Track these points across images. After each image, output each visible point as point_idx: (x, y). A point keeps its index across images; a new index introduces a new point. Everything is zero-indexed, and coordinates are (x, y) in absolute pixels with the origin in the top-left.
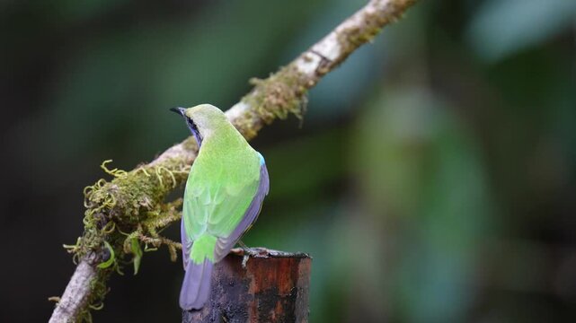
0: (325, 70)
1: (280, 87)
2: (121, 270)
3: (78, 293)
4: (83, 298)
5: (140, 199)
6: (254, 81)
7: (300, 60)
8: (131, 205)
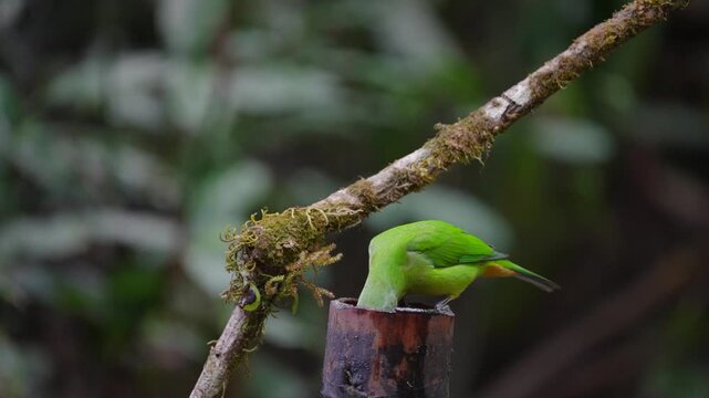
0: (512, 116)
1: (462, 131)
3: (231, 337)
5: (284, 241)
6: (439, 126)
7: (489, 105)
8: (274, 248)
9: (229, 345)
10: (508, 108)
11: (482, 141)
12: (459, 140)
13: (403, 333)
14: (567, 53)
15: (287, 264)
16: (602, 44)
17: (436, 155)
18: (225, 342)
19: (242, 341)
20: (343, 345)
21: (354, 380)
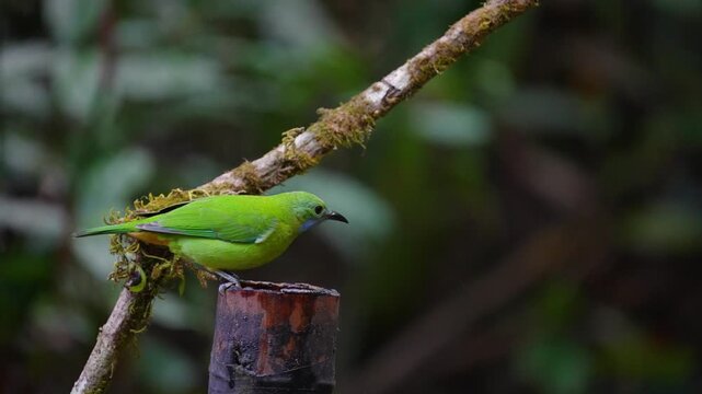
0: (392, 100)
1: (344, 116)
3: (119, 318)
6: (321, 110)
7: (370, 90)
10: (388, 92)
11: (363, 124)
12: (340, 124)
13: (291, 313)
14: (444, 39)
16: (476, 30)
17: (318, 139)
18: (113, 324)
19: (129, 322)
20: (232, 325)
21: (243, 359)
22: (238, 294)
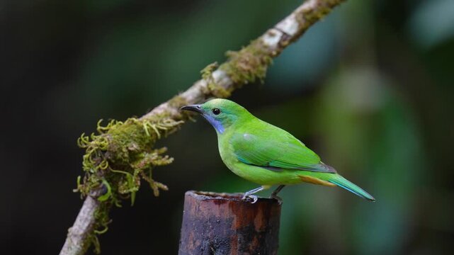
0: (286, 43)
1: (249, 56)
2: (119, 203)
3: (85, 222)
4: (89, 225)
5: (129, 145)
6: (229, 53)
8: (121, 151)
9: (84, 228)
10: (282, 37)
11: (263, 63)
12: (247, 63)
13: (255, 217)
15: (130, 162)
17: (230, 76)
18: (81, 227)
19: (94, 225)
20: (206, 227)
22: (212, 202)
